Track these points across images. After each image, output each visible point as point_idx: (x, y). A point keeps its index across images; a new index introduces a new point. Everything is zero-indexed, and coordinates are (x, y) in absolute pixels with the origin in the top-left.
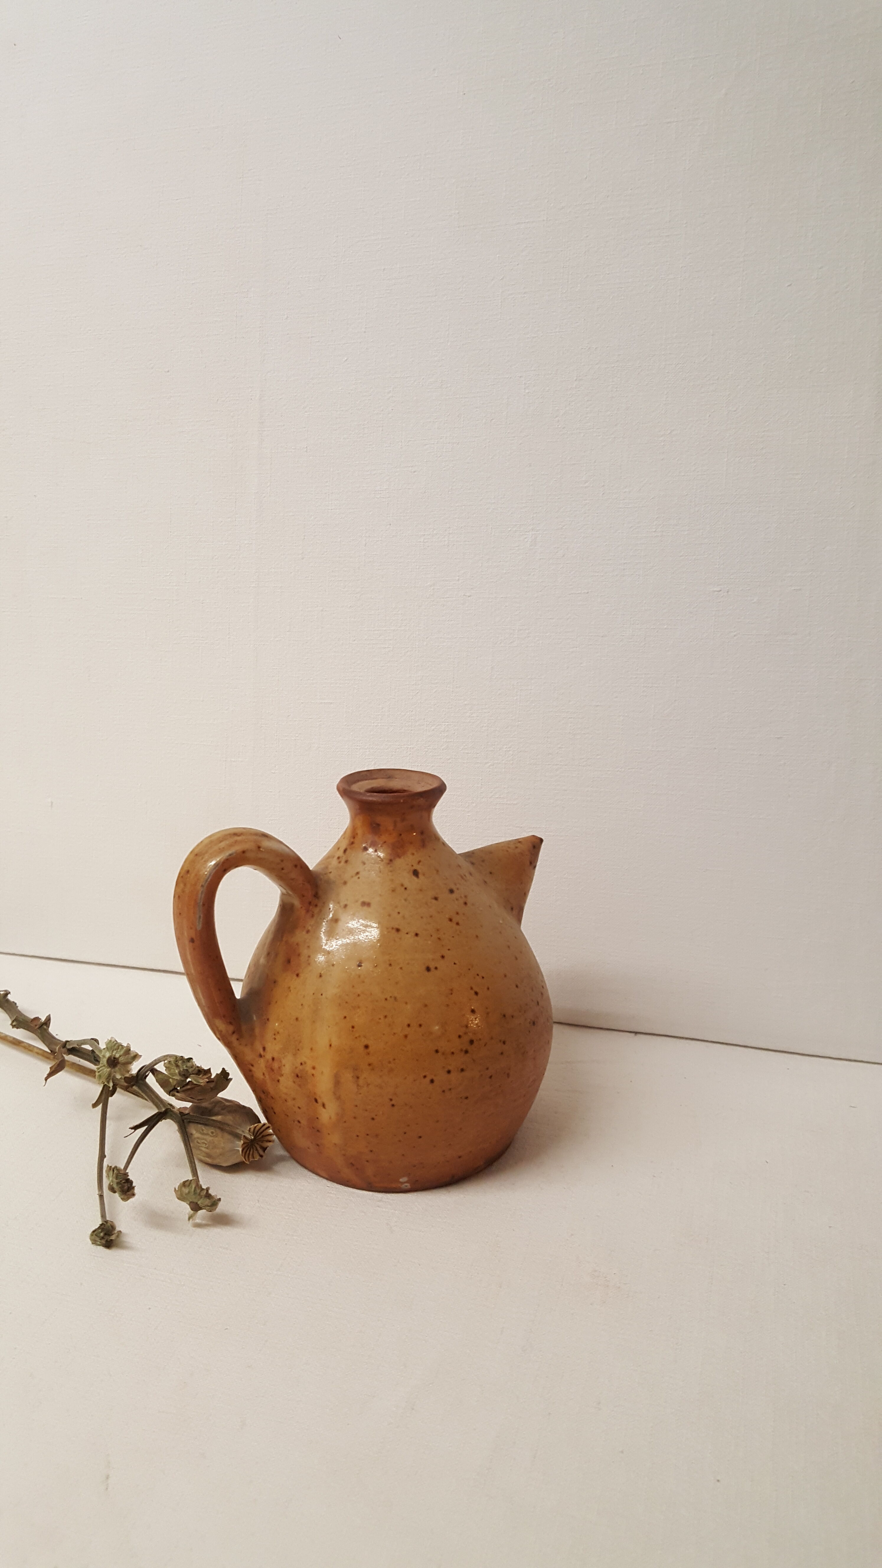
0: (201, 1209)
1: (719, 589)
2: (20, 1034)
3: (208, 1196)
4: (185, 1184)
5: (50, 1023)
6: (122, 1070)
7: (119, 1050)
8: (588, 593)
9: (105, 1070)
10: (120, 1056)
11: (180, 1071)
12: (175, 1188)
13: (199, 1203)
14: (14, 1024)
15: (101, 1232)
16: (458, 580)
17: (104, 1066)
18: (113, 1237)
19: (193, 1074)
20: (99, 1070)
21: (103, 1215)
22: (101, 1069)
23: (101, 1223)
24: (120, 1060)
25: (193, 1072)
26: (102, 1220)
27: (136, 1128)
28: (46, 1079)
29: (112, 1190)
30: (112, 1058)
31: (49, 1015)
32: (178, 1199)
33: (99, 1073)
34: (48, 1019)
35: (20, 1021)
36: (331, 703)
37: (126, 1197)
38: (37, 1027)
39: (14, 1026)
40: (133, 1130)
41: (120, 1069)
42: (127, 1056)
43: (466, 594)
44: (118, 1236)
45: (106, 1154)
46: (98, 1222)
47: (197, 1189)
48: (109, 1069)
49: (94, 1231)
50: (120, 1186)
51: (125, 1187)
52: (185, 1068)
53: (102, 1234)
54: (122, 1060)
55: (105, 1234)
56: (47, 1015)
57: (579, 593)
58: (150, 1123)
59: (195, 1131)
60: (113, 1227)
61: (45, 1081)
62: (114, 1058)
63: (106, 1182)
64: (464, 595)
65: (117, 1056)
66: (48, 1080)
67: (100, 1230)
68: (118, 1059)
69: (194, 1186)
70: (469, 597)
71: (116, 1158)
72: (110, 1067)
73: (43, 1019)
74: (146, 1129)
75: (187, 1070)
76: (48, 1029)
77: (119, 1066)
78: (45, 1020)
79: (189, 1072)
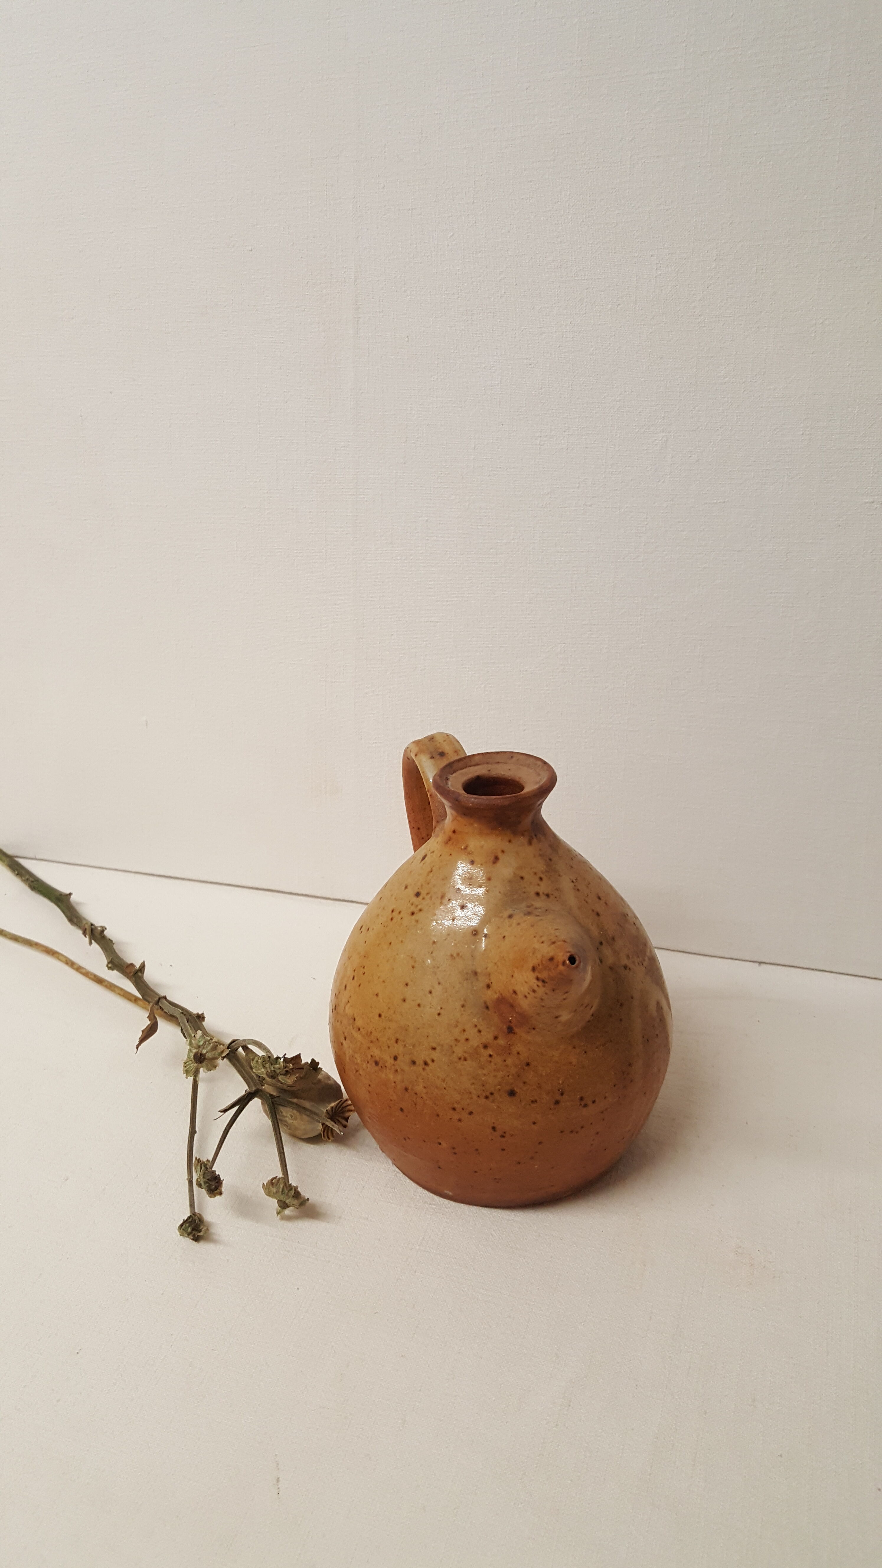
0: (288, 1207)
1: (871, 500)
2: (115, 977)
3: (297, 1195)
4: (273, 1182)
5: (144, 969)
6: (209, 1065)
7: (206, 1046)
8: (724, 502)
9: (192, 1064)
10: (207, 1052)
11: (268, 1071)
12: (263, 1184)
13: (287, 1201)
14: (110, 965)
15: (189, 1226)
16: (578, 487)
17: (191, 1060)
18: (201, 1234)
19: (281, 1075)
20: (186, 1065)
21: (192, 1205)
22: (188, 1063)
23: (189, 1215)
24: (207, 1056)
25: (280, 1073)
26: (191, 1212)
27: (225, 1111)
28: (137, 1048)
29: (200, 1185)
30: (199, 1055)
31: (144, 961)
32: (267, 1195)
33: (186, 1068)
34: (143, 966)
35: (116, 963)
36: (437, 622)
37: (213, 1196)
38: (132, 974)
39: (110, 968)
40: (222, 1113)
41: (207, 1065)
42: (215, 1052)
43: (587, 504)
44: (205, 1233)
45: (197, 1129)
46: (187, 1214)
47: (285, 1189)
48: (196, 1065)
49: (182, 1225)
50: (207, 1184)
51: (213, 1185)
52: (273, 1069)
53: (189, 1230)
54: (209, 1055)
55: (193, 1230)
56: (142, 961)
57: (714, 503)
58: (242, 1103)
59: (287, 1113)
60: (201, 1220)
61: (136, 1050)
62: (201, 1054)
63: (195, 1177)
64: (584, 504)
65: (204, 1052)
66: (139, 1048)
67: (188, 1225)
68: (205, 1054)
69: (281, 1186)
70: (590, 506)
71: (205, 1152)
72: (197, 1063)
73: (138, 966)
74: (238, 1110)
75: (274, 1071)
76: (142, 977)
77: (206, 1062)
78: (140, 967)
79: (276, 1073)
